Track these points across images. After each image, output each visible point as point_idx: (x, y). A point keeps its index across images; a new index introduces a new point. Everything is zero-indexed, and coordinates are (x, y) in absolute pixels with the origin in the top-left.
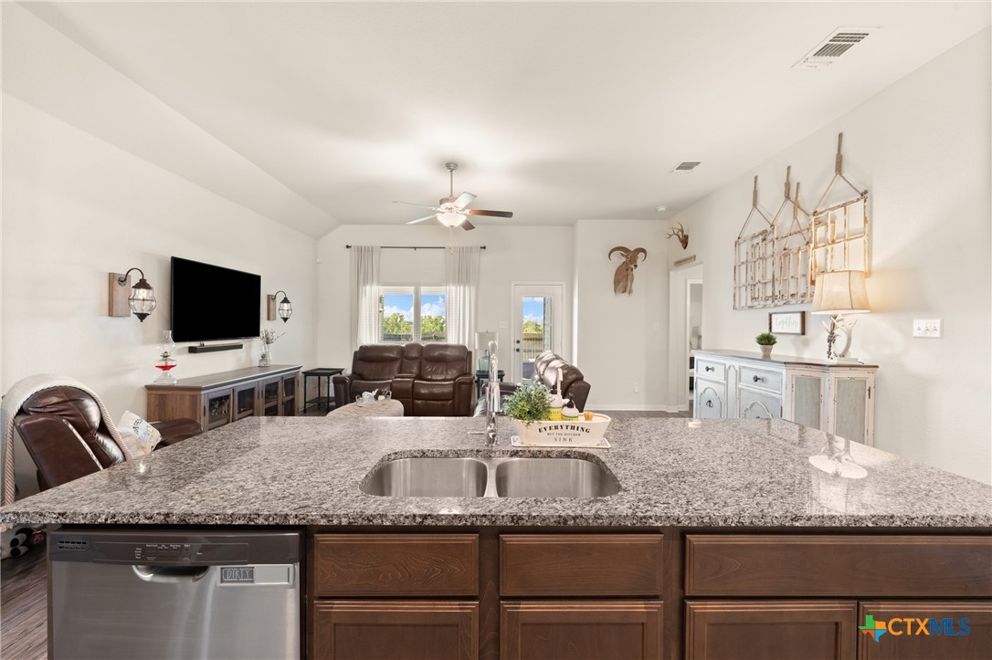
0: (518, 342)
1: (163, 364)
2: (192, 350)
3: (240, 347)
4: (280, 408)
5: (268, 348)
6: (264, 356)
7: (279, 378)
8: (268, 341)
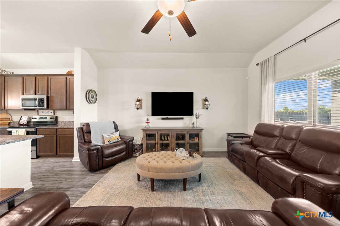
1: (147, 122)
2: (163, 119)
3: (182, 119)
5: (197, 120)
6: (193, 123)
7: (185, 132)
8: (197, 118)
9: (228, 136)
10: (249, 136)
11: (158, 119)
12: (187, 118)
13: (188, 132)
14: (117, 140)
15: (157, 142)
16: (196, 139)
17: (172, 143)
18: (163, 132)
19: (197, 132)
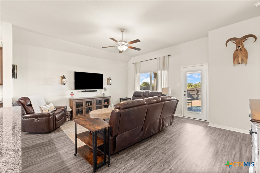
0: (185, 91)
1: (71, 94)
2: (83, 91)
3: (96, 91)
4: (102, 106)
5: (105, 92)
6: (103, 94)
7: (101, 99)
8: (105, 90)
9: (120, 100)
10: (130, 99)
11: (79, 92)
12: (99, 90)
13: (103, 99)
14: (54, 110)
15: (84, 107)
16: (106, 103)
17: (93, 107)
18: (88, 100)
19: (108, 98)
